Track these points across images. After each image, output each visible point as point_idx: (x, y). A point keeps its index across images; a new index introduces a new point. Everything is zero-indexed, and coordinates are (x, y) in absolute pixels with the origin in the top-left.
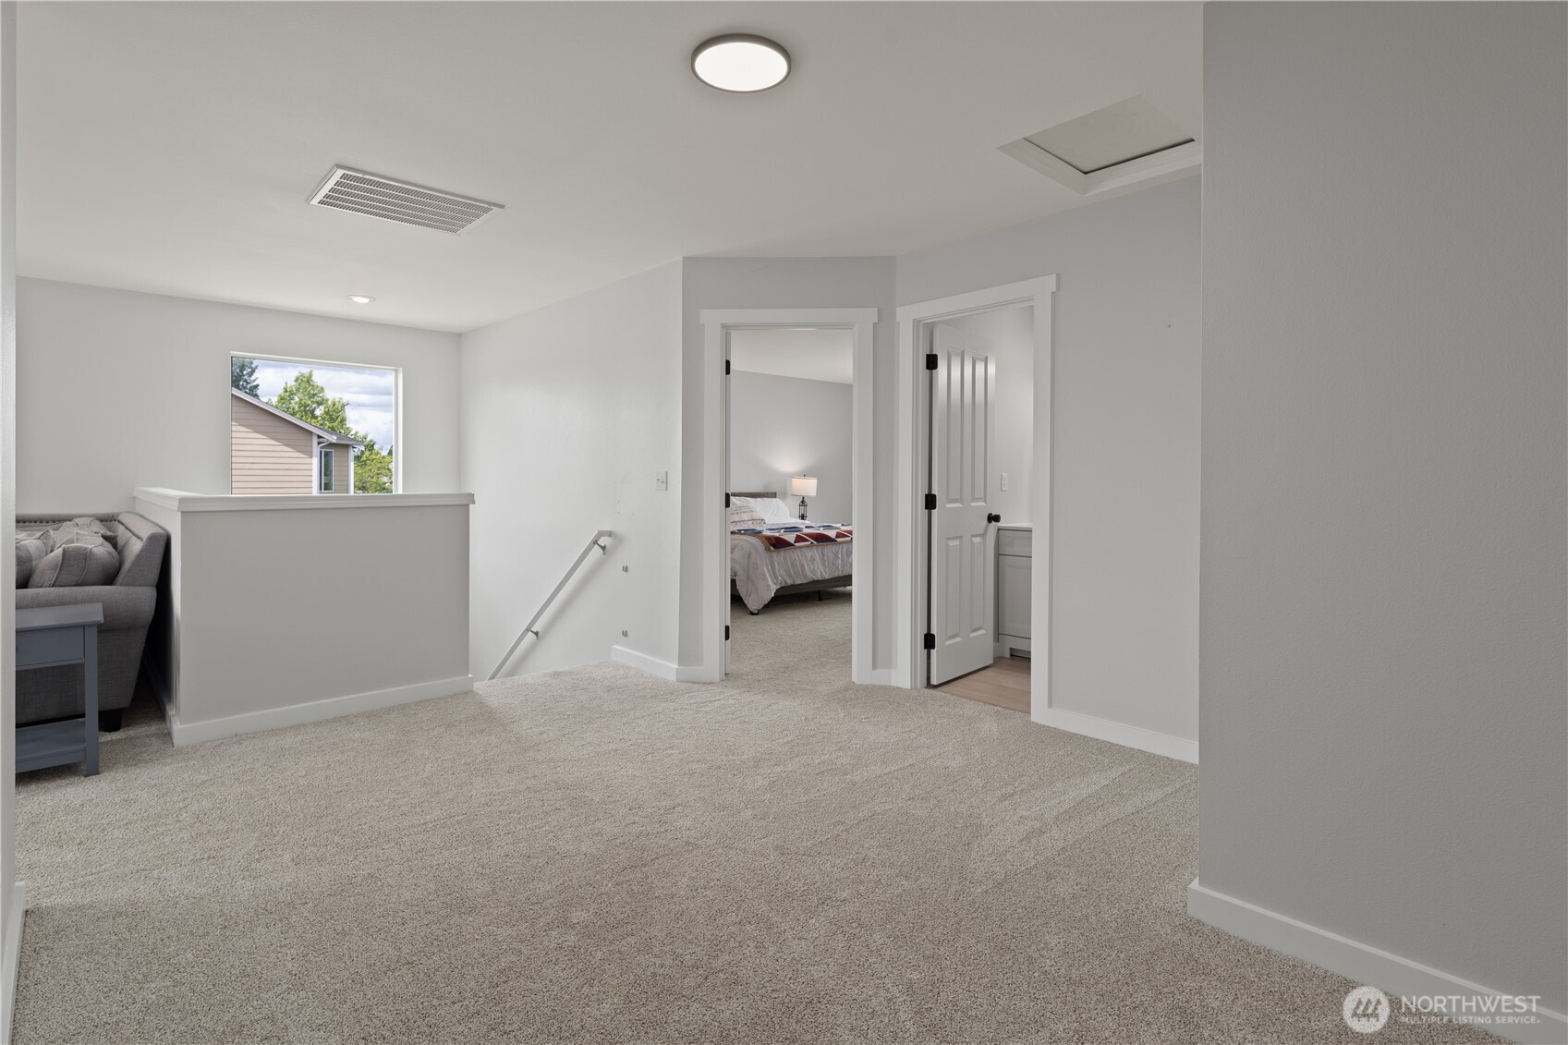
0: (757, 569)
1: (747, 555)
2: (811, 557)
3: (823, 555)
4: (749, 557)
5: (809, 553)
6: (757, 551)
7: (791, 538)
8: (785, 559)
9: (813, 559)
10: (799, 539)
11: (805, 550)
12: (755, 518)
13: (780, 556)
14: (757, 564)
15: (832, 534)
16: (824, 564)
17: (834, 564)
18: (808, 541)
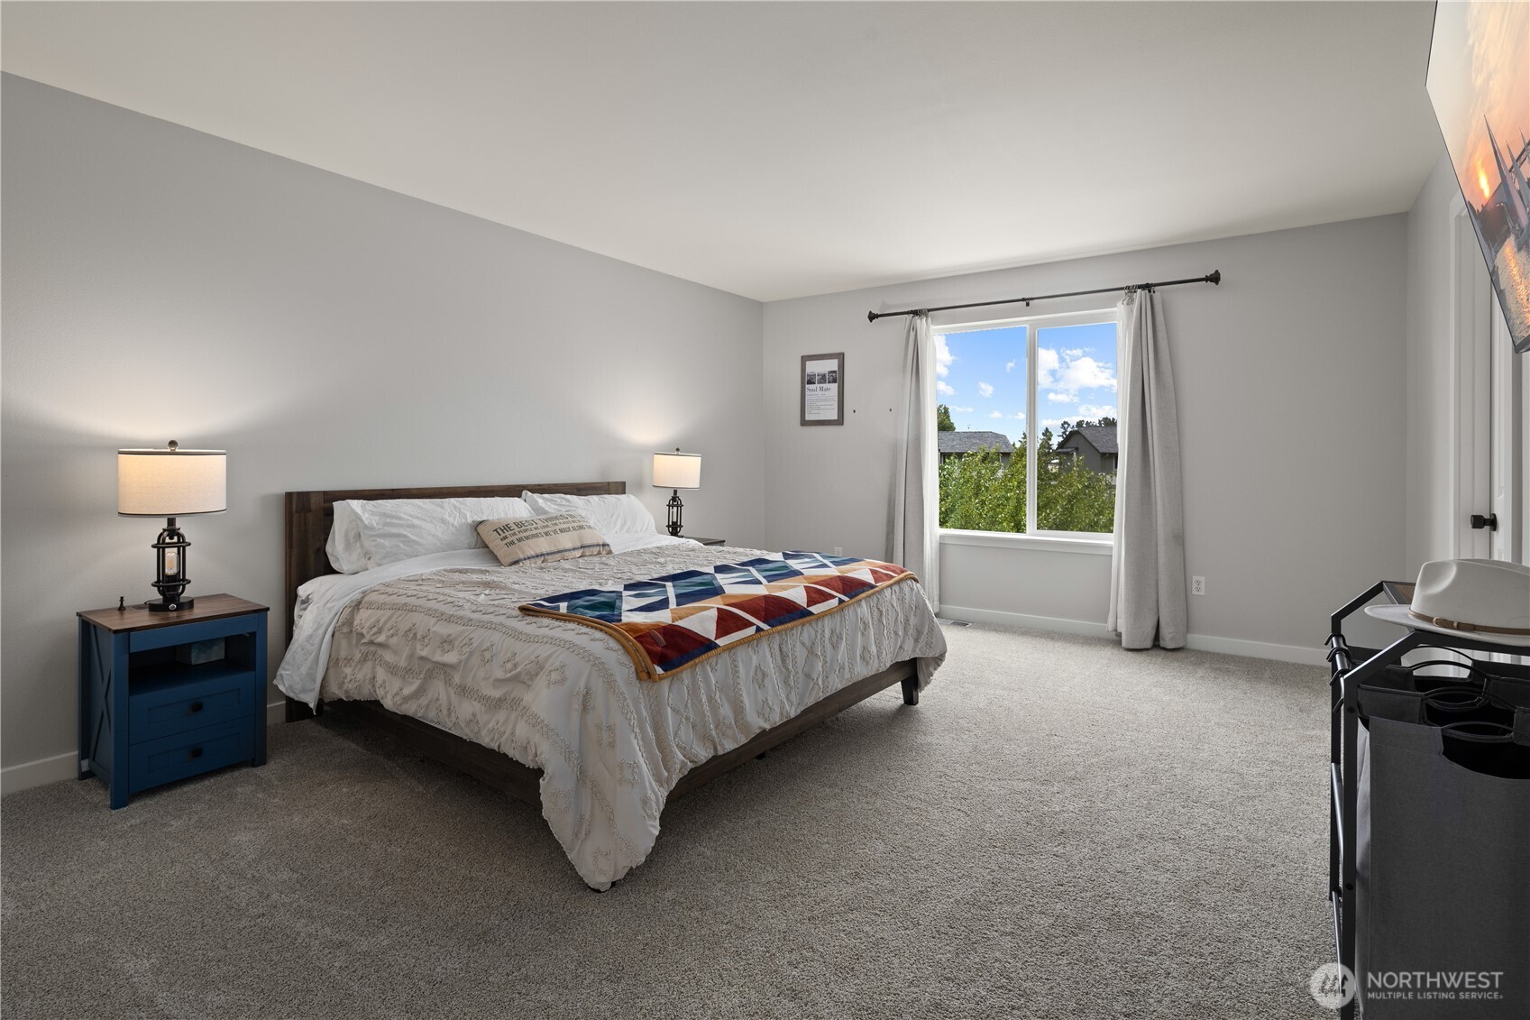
0: (612, 745)
1: (577, 706)
2: (758, 668)
3: (784, 657)
4: (585, 708)
5: (748, 661)
6: (610, 684)
7: (702, 620)
8: (694, 691)
9: (760, 677)
10: (727, 623)
11: (741, 653)
12: (587, 542)
13: (679, 689)
14: (610, 728)
15: (795, 592)
16: (786, 682)
17: (808, 676)
18: (749, 624)
